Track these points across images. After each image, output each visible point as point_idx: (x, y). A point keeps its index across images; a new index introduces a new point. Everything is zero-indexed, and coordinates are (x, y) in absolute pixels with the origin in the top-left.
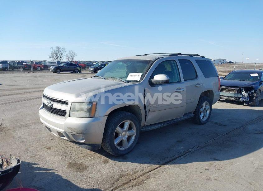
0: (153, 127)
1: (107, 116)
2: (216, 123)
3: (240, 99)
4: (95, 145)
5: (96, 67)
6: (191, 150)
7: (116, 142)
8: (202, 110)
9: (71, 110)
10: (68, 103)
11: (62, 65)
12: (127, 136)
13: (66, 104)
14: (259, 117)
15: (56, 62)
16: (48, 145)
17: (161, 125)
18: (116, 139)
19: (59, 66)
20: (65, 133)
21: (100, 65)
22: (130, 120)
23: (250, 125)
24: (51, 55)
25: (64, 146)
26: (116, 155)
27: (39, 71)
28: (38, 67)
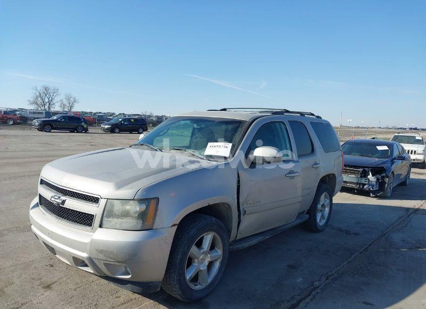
0: (250, 243)
1: (177, 226)
2: (340, 230)
3: (365, 187)
4: (151, 284)
5: (115, 122)
6: (317, 283)
7: (189, 275)
8: (319, 206)
9: (104, 215)
10: (97, 200)
11: (55, 118)
12: (206, 263)
13: (95, 201)
14: (400, 218)
15: (44, 112)
16: (44, 279)
17: (261, 238)
18: (188, 269)
19: (51, 119)
20: (90, 259)
21: (120, 120)
22: (215, 231)
23: (394, 232)
24: (32, 100)
25: (78, 281)
26: (187, 301)
27: (12, 127)
28: (10, 119)
